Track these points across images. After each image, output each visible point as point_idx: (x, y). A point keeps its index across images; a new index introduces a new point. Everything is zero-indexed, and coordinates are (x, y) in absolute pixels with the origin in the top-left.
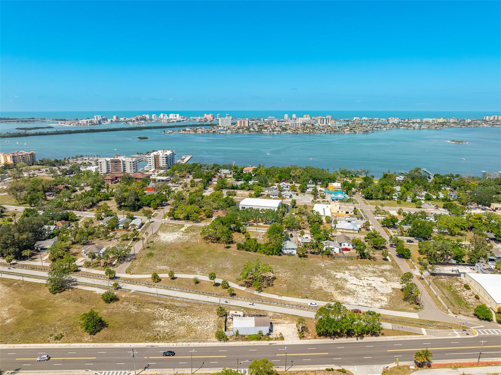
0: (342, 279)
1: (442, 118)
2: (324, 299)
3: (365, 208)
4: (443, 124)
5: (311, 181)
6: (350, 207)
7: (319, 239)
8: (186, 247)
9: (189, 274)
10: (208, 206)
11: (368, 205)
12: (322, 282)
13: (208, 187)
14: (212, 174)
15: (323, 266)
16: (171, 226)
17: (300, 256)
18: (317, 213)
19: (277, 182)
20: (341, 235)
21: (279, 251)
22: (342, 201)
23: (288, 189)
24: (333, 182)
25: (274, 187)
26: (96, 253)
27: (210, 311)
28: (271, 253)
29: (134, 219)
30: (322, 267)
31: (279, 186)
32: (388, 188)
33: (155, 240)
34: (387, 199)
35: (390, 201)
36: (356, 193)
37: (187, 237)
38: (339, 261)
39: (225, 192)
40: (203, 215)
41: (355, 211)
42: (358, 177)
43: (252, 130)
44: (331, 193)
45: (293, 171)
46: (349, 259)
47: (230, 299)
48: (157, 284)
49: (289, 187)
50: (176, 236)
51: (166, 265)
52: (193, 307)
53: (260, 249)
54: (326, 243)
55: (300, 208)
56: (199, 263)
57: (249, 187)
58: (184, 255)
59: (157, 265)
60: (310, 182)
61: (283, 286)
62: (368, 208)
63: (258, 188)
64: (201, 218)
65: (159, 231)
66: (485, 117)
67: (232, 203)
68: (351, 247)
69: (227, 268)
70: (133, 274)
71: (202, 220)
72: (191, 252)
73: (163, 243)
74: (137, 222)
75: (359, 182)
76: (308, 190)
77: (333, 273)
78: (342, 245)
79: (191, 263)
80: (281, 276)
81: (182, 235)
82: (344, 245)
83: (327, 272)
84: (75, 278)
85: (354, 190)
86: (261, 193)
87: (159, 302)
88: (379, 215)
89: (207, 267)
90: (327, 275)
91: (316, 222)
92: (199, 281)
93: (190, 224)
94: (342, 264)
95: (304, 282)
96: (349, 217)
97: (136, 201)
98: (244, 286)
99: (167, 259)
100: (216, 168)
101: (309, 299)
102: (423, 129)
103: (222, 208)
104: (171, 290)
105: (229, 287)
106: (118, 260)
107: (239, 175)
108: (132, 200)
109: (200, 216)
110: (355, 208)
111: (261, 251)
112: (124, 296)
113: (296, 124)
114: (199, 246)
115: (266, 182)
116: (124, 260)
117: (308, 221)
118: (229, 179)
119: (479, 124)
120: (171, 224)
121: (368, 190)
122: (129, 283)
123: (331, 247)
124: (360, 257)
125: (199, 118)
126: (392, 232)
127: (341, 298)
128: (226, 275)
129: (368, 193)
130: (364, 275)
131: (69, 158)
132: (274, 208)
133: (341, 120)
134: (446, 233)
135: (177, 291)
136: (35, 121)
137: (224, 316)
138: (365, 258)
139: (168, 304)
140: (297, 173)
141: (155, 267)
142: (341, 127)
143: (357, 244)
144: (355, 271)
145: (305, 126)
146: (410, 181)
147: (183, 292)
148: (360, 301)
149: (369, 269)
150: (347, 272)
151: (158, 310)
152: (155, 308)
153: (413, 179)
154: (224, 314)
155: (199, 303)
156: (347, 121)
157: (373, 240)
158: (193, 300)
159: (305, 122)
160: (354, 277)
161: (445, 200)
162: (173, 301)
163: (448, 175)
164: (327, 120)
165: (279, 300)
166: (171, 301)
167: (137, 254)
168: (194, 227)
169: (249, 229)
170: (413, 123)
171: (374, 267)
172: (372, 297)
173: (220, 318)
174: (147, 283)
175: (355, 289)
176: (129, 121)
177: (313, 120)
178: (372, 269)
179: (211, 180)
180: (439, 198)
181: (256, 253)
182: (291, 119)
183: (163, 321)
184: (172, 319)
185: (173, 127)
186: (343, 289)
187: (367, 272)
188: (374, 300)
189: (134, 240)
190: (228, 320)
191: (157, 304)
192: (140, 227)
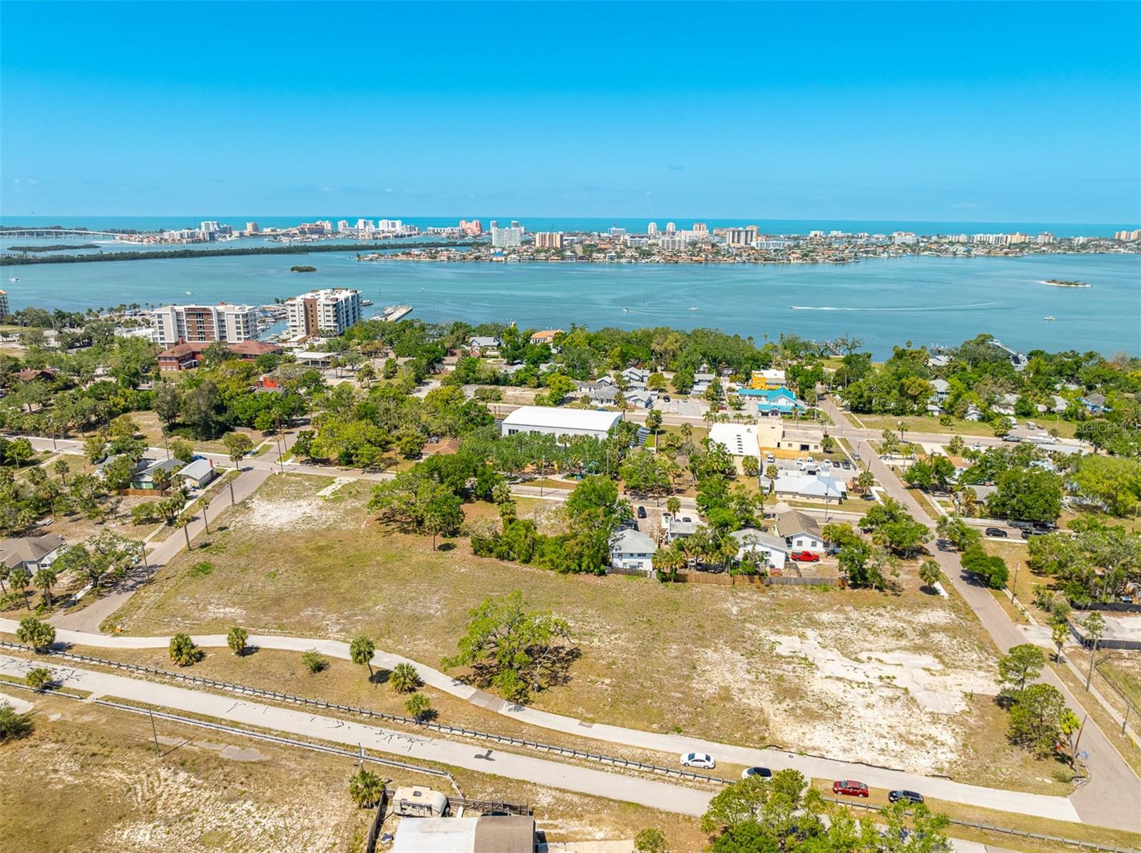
0: (796, 660)
1: (1018, 234)
2: (738, 735)
3: (855, 436)
4: (1022, 246)
5: (705, 365)
6: (811, 432)
7: (724, 525)
8: (320, 544)
9: (302, 636)
10: (411, 426)
11: (861, 427)
12: (732, 671)
13: (431, 378)
14: (447, 345)
15: (735, 610)
16: (296, 482)
17: (664, 579)
18: (719, 446)
19: (615, 369)
20: (788, 513)
21: (601, 562)
22: (787, 415)
23: (644, 385)
24: (763, 368)
25: (606, 378)
26: (30, 563)
28: (574, 566)
29: (193, 460)
30: (731, 614)
31: (618, 377)
32: (911, 382)
33: (233, 523)
34: (912, 412)
35: (920, 419)
36: (826, 396)
37: (330, 516)
38: (787, 595)
39: (470, 391)
40: (395, 450)
41: (828, 444)
42: (828, 358)
43: (568, 253)
44: (757, 396)
45: (658, 339)
46: (817, 589)
47: (413, 732)
48: (186, 671)
49: (646, 379)
50: (299, 512)
51: (240, 604)
53: (542, 555)
54: (745, 538)
55: (671, 434)
56: (345, 599)
57: (538, 379)
58: (305, 572)
59: (211, 604)
60: (702, 369)
61: (598, 685)
62: (863, 436)
63: (561, 382)
64: (390, 458)
65: (258, 496)
66: (1117, 233)
67: (484, 419)
68: (819, 549)
69: (429, 617)
70: (121, 633)
71: (389, 466)
72: (330, 561)
73: (254, 531)
74: (198, 470)
75: (830, 370)
76: (696, 387)
77: (766, 635)
78: (795, 541)
79: (320, 599)
80: (599, 648)
81: (320, 508)
82: (800, 543)
83: (747, 634)
85: (819, 388)
86: (570, 394)
87: (169, 741)
88: (893, 456)
89: (366, 611)
90: (747, 645)
91: (714, 472)
92: (327, 660)
93: (352, 476)
94: (795, 606)
95: (670, 668)
96: (811, 458)
97: (214, 412)
98: (471, 682)
99: (247, 585)
100: (460, 333)
101: (686, 734)
102: (976, 256)
103: (453, 432)
104: (224, 694)
105: (421, 684)
106: (95, 586)
107: (516, 349)
108: (198, 409)
109: (386, 455)
110: (826, 436)
111: (544, 562)
113: (674, 243)
114: (361, 541)
115: (584, 365)
116: (115, 584)
117: (693, 471)
118: (490, 361)
119: (1108, 248)
120: (299, 475)
121: (859, 387)
122: (93, 668)
123: (759, 549)
124: (850, 582)
125: (448, 230)
126: (938, 505)
127: (795, 735)
128: (420, 639)
129: (861, 396)
130: (867, 645)
131: (102, 309)
132: (596, 433)
133: (782, 236)
134: (1096, 507)
135: (245, 698)
136: (61, 233)
137: (377, 804)
138: (866, 587)
139: (195, 753)
140: (670, 344)
141: (200, 610)
142: (781, 251)
143: (837, 541)
144: (837, 631)
145: (694, 248)
146: (969, 368)
147: (261, 702)
148: (860, 744)
149: (882, 623)
150: (811, 633)
151: (148, 776)
152: (144, 768)
153: (975, 362)
154: (376, 797)
155: (302, 748)
156: (795, 239)
157: (891, 529)
158: (286, 735)
159: (696, 239)
160: (835, 650)
161: (1071, 416)
162: (216, 737)
163: (1066, 353)
164: (747, 234)
165: (581, 737)
166: (209, 736)
167: (161, 566)
168: (361, 484)
169: (518, 491)
170: (951, 243)
171: (895, 617)
172: (903, 730)
173: (362, 815)
174: (152, 668)
175: (842, 695)
176: (283, 235)
177: (716, 235)
178: (892, 624)
179: (440, 361)
180: (1053, 412)
181: (529, 565)
182: (664, 234)
183: (151, 825)
184: (186, 816)
185: (384, 247)
186: (802, 698)
187: (875, 633)
188: (911, 743)
189: (171, 522)
190: (387, 822)
191: (157, 749)
192: (205, 484)
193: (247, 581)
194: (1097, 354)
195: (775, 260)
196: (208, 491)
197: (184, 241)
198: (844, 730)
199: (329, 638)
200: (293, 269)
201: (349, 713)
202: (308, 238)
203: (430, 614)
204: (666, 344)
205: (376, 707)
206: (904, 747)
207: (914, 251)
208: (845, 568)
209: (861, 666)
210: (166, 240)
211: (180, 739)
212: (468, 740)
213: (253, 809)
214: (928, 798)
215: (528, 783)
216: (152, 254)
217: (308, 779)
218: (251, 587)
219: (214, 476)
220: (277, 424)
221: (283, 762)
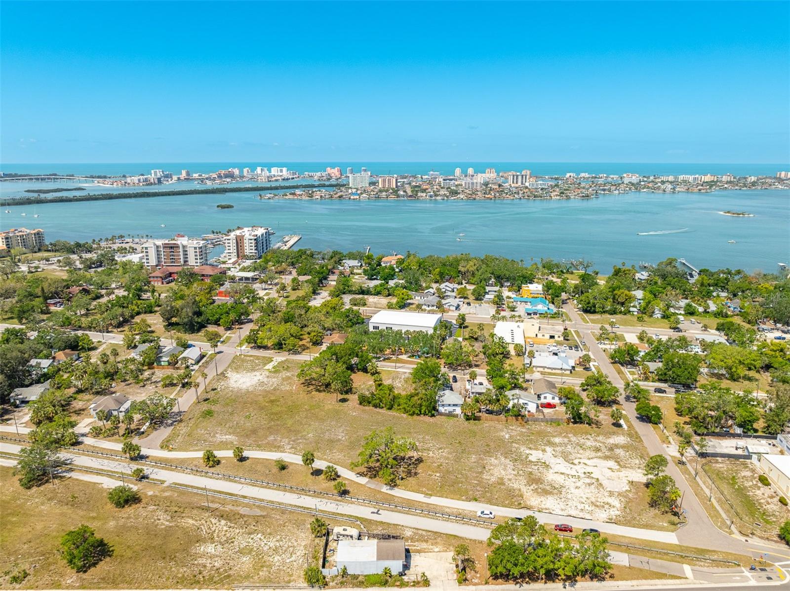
0: (540, 464)
1: (709, 175)
2: (507, 502)
3: (583, 328)
4: (711, 184)
5: (493, 280)
6: (557, 327)
7: (502, 388)
8: (271, 399)
9: (271, 451)
10: (315, 325)
11: (588, 322)
12: (505, 470)
13: (321, 289)
14: (329, 267)
15: (507, 436)
16: (250, 361)
17: (468, 419)
18: (500, 339)
19: (436, 282)
20: (540, 379)
21: (432, 409)
22: (543, 315)
23: (454, 294)
24: (530, 283)
25: (431, 290)
26: (114, 410)
27: (300, 524)
28: (417, 411)
30: (505, 438)
31: (438, 290)
32: (622, 293)
33: (220, 386)
34: (621, 312)
35: (624, 317)
36: (568, 301)
37: (275, 381)
38: (536, 427)
39: (347, 298)
40: (306, 341)
41: (566, 336)
42: (572, 273)
43: (401, 192)
44: (525, 302)
45: (463, 263)
46: (554, 424)
47: (338, 500)
48: (212, 470)
49: (455, 290)
50: (256, 379)
51: (233, 433)
52: (270, 517)
53: (399, 405)
54: (513, 395)
55: (472, 330)
56: (290, 430)
57: (389, 291)
58: (266, 415)
59: (217, 433)
60: (490, 282)
61: (433, 477)
62: (588, 329)
63: (403, 294)
64: (303, 345)
65: (230, 369)
66: (778, 173)
67: (358, 320)
68: (556, 401)
69: (339, 440)
70: (172, 450)
71: (304, 350)
72: (279, 409)
73: (232, 391)
74: (192, 354)
75: (573, 281)
76: (487, 296)
77: (524, 450)
78: (542, 397)
79: (277, 430)
80: (433, 457)
81: (268, 377)
82: (545, 398)
83: (513, 449)
84: (71, 457)
85: (564, 296)
86: (409, 301)
87: (212, 505)
88: (606, 342)
89: (303, 437)
90: (513, 456)
91: (497, 354)
92: (287, 464)
93: (283, 356)
94: (540, 434)
95: (471, 468)
96: (555, 344)
97: (196, 316)
98: (365, 476)
99: (235, 423)
100: (337, 258)
101: (480, 502)
102: (679, 192)
103: (340, 328)
104: (235, 482)
105: (339, 476)
106: (151, 424)
107: (374, 269)
108: (187, 315)
109: (301, 343)
110: (566, 329)
111: (400, 409)
112: (150, 493)
113: (473, 183)
114: (295, 397)
115: (417, 282)
116: (162, 422)
117: (484, 354)
118: (356, 277)
119: (770, 185)
120: (251, 356)
121: (588, 297)
122: (163, 468)
123: (521, 401)
124: (572, 420)
125: (318, 174)
126: (628, 373)
127: (537, 502)
128: (335, 453)
129: (589, 303)
130: (579, 456)
131: (101, 239)
132: (426, 329)
133: (547, 177)
134: (722, 375)
135: (246, 484)
136: (57, 179)
137: (324, 535)
138: (581, 423)
139: (227, 511)
140: (471, 266)
141: (212, 437)
142: (546, 189)
143: (567, 396)
144: (563, 448)
145: (487, 187)
146: (660, 282)
147: (255, 486)
148: (571, 507)
149: (589, 443)
150: (548, 449)
151: (206, 522)
152: (203, 518)
153: (664, 277)
154: (324, 532)
155: (282, 509)
156: (556, 179)
157: (597, 390)
158: (272, 502)
159: (488, 180)
160: (561, 458)
161: (719, 315)
162: (236, 503)
163: (723, 270)
164: (522, 177)
165: (425, 503)
166: (232, 503)
167: (184, 412)
168: (289, 361)
169: (382, 366)
170: (663, 182)
171: (596, 440)
172: (593, 500)
173: (317, 540)
174: (194, 468)
175: (563, 482)
176: (207, 179)
177: (502, 177)
178: (594, 444)
179: (326, 278)
180: (708, 312)
181: (391, 411)
182: (466, 176)
183: (214, 545)
184: (230, 541)
185: (276, 188)
186: (541, 483)
187: (584, 449)
188: (597, 506)
189: (184, 386)
190: (330, 544)
191: (207, 509)
192: (198, 362)
193: (235, 421)
194: (743, 271)
195: (541, 197)
196: (200, 366)
197: (141, 184)
198: (563, 500)
199: (286, 452)
200: (218, 206)
201: (303, 491)
202: (224, 181)
203: (339, 439)
204: (468, 266)
205: (316, 488)
206: (593, 508)
207: (636, 189)
208: (569, 413)
209: (575, 467)
210: (129, 184)
211: (218, 504)
212: (367, 505)
213: (262, 538)
214: (603, 533)
215: (400, 525)
216: (122, 194)
217: (287, 524)
218: (237, 423)
219: (202, 357)
220: (233, 323)
221: (273, 516)
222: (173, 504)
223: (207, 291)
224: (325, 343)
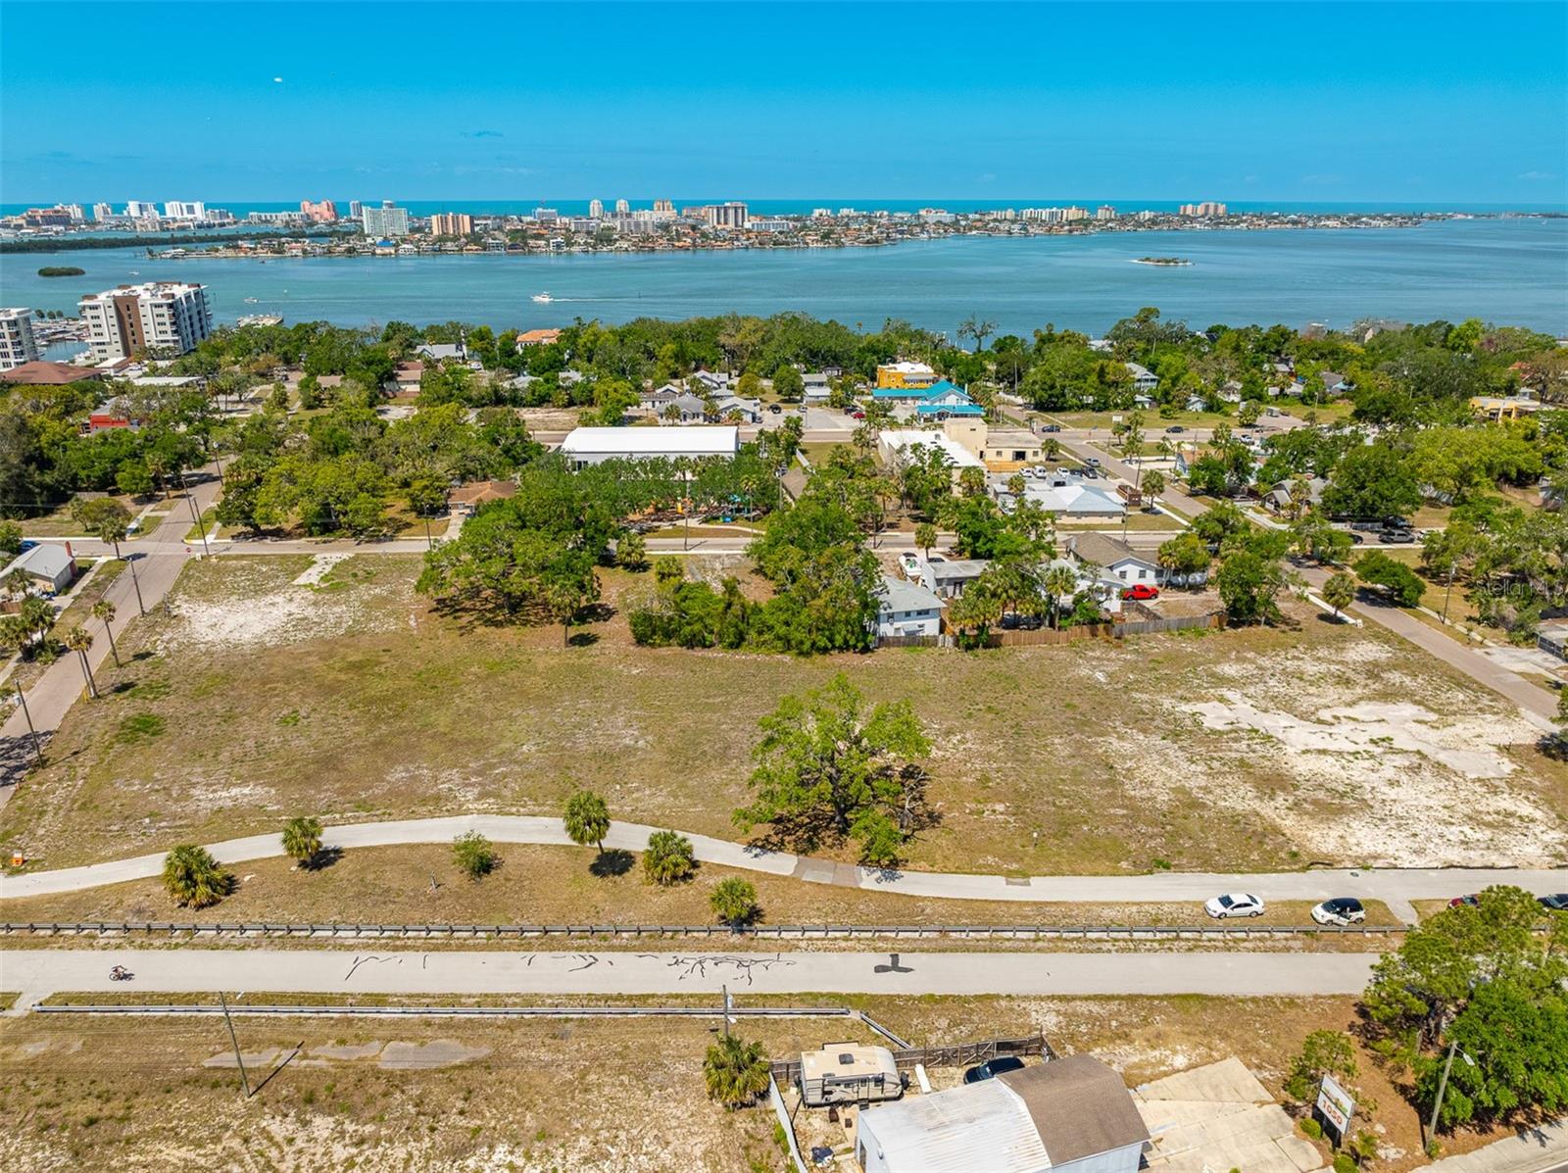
2: (1255, 857)
8: (351, 659)
9: (413, 815)
13: (385, 403)
14: (392, 354)
16: (243, 568)
17: (969, 645)
23: (732, 393)
25: (670, 387)
27: (643, 1069)
30: (1099, 682)
33: (161, 643)
37: (341, 613)
39: (469, 415)
40: (397, 505)
48: (210, 916)
50: (278, 614)
51: (255, 777)
52: (513, 1062)
56: (455, 743)
58: (352, 707)
59: (193, 785)
61: (988, 816)
64: (395, 521)
65: (183, 597)
69: (628, 751)
71: (397, 531)
72: (389, 685)
73: (209, 653)
74: (41, 564)
77: (1173, 705)
79: (409, 747)
81: (315, 604)
82: (1124, 575)
87: (252, 1059)
89: (508, 757)
92: (492, 850)
99: (250, 743)
103: (475, 474)
104: (320, 945)
105: (696, 864)
114: (424, 647)
120: (242, 557)
125: (284, 215)
128: (638, 790)
135: (366, 947)
138: (1250, 623)
139: (325, 1073)
141: (176, 801)
142: (787, 232)
147: (405, 948)
151: (246, 1141)
152: (226, 1127)
156: (796, 219)
158: (496, 1000)
160: (1282, 713)
162: (349, 1031)
164: (736, 212)
166: (335, 1032)
167: (49, 733)
168: (366, 560)
173: (742, 1120)
174: (133, 921)
179: (392, 378)
189: (30, 654)
191: (235, 1081)
192: (66, 585)
193: (247, 737)
196: (77, 598)
199: (468, 812)
200: (43, 273)
203: (627, 747)
211: (274, 1051)
218: (258, 746)
219: (76, 572)
220: (158, 482)
221: (522, 1053)
222: (70, 1090)
223: (56, 411)
224: (456, 506)
